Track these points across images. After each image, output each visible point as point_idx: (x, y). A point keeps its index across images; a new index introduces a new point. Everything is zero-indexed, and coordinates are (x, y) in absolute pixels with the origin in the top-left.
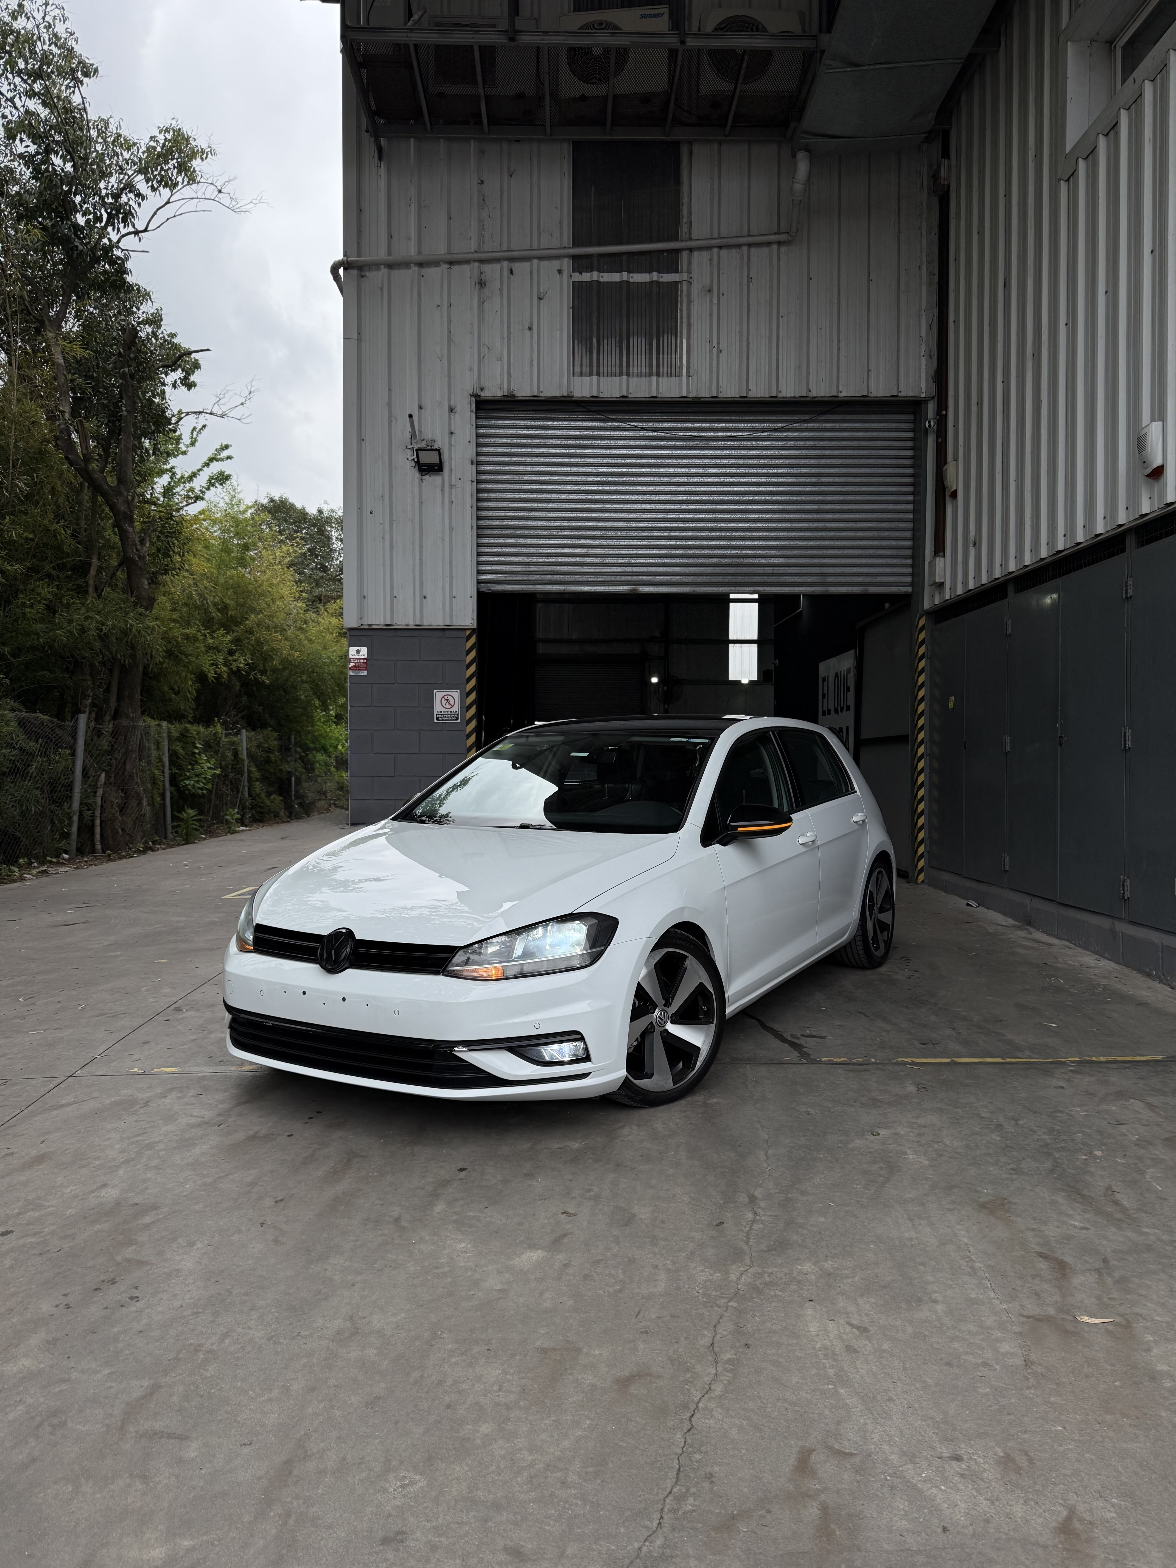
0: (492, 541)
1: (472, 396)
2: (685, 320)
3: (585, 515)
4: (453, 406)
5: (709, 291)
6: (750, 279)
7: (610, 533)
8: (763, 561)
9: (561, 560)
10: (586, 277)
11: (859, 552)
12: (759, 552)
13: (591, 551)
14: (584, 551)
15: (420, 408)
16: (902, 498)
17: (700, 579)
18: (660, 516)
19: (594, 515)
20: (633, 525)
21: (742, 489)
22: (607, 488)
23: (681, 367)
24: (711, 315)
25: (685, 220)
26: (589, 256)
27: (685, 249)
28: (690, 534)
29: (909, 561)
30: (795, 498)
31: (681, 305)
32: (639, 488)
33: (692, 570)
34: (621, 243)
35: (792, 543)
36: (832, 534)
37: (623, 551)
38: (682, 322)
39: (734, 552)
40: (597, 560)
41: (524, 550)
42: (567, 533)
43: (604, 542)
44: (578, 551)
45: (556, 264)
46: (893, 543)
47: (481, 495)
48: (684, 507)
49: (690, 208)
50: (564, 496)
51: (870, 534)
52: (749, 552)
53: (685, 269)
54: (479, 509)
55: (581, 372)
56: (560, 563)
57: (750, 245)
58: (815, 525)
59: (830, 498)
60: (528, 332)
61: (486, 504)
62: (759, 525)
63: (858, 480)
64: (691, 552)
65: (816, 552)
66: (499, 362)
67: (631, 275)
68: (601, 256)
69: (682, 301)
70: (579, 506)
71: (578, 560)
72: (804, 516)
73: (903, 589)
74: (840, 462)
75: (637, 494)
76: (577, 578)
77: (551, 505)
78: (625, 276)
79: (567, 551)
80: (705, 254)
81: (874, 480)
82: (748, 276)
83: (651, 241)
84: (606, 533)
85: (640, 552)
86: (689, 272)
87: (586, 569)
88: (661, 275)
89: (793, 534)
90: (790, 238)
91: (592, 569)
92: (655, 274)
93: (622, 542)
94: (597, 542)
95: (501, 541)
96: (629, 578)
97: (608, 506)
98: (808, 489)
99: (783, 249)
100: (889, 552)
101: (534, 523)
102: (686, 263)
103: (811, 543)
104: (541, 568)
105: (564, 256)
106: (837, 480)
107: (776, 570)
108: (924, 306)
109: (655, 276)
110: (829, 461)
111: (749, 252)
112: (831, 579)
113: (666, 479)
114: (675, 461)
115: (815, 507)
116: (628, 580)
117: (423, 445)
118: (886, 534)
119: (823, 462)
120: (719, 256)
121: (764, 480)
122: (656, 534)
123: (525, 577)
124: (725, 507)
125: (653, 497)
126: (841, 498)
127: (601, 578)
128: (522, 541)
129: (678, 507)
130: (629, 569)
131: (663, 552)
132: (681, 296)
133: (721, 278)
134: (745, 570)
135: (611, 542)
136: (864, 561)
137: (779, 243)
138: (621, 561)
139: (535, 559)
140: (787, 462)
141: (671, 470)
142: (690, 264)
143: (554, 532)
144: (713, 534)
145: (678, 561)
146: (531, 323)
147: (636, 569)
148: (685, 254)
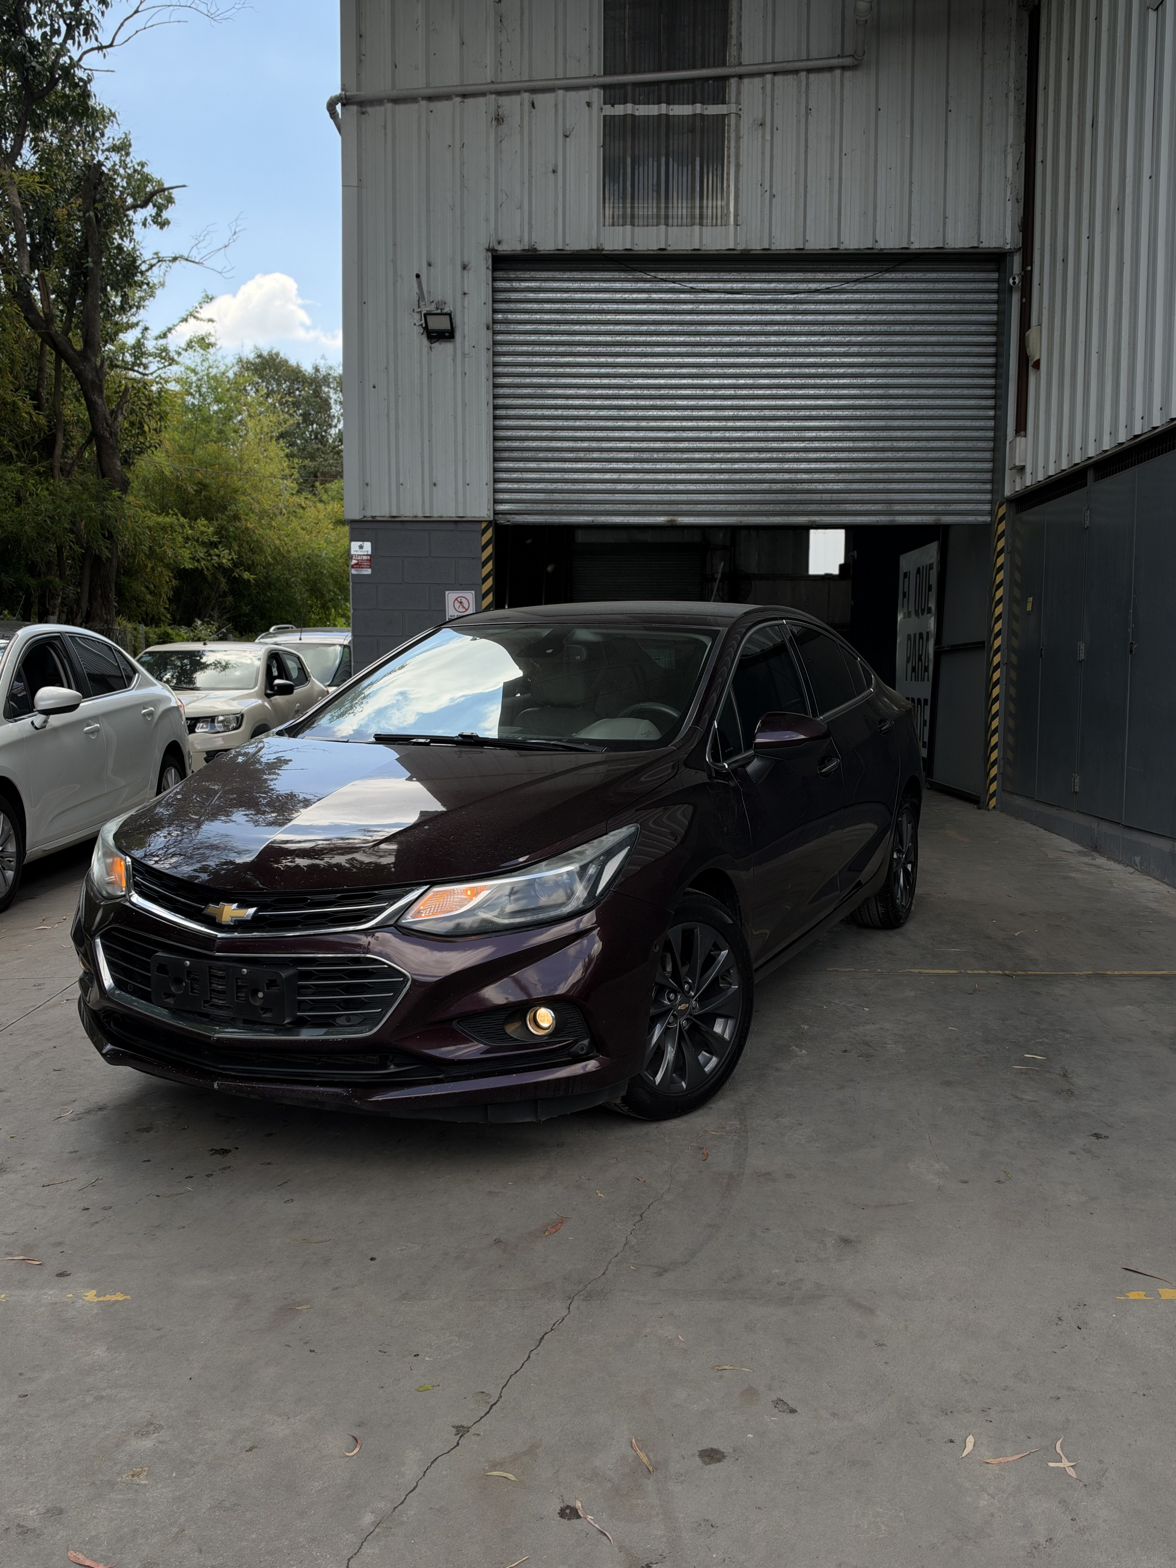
0: (511, 465)
1: (488, 250)
2: (733, 159)
3: (617, 434)
4: (466, 263)
5: (761, 125)
6: (808, 110)
7: (645, 455)
8: (820, 486)
9: (589, 486)
10: (619, 110)
11: (931, 476)
12: (816, 476)
13: (624, 476)
14: (615, 476)
15: (429, 265)
16: (981, 413)
17: (748, 508)
18: (703, 434)
19: (627, 434)
20: (672, 445)
21: (797, 402)
22: (642, 403)
23: (728, 215)
24: (763, 153)
25: (734, 41)
26: (623, 86)
27: (734, 76)
28: (737, 455)
29: (988, 487)
30: (858, 413)
31: (729, 141)
32: (679, 403)
33: (738, 497)
34: (660, 70)
35: (854, 466)
36: (900, 455)
37: (660, 476)
38: (729, 163)
39: (787, 476)
40: (630, 487)
41: (547, 476)
42: (596, 455)
43: (638, 466)
44: (608, 476)
45: (584, 95)
46: (970, 465)
47: (498, 412)
48: (730, 424)
49: (739, 27)
50: (593, 413)
51: (944, 455)
52: (805, 476)
53: (733, 100)
54: (495, 428)
55: (613, 222)
56: (588, 490)
57: (809, 71)
58: (881, 444)
59: (898, 413)
60: (551, 175)
61: (504, 423)
62: (816, 444)
63: (931, 392)
64: (737, 476)
65: (881, 476)
66: (519, 210)
67: (671, 107)
68: (636, 85)
69: (729, 137)
70: (610, 424)
71: (609, 486)
72: (868, 434)
73: (981, 519)
74: (910, 371)
75: (677, 409)
76: (608, 507)
77: (578, 423)
78: (663, 109)
79: (596, 476)
80: (757, 81)
81: (950, 392)
82: (807, 107)
83: (694, 68)
84: (642, 455)
85: (679, 477)
86: (738, 102)
87: (618, 497)
88: (705, 106)
89: (855, 455)
90: (856, 63)
91: (624, 497)
92: (698, 105)
93: (659, 466)
94: (630, 466)
95: (521, 465)
96: (666, 508)
97: (644, 424)
98: (874, 402)
99: (848, 74)
100: (966, 476)
101: (558, 444)
102: (735, 93)
103: (876, 465)
104: (567, 496)
105: (594, 87)
106: (907, 392)
107: (835, 496)
108: (1010, 141)
109: (698, 108)
110: (898, 370)
111: (807, 78)
112: (898, 507)
113: (710, 392)
114: (720, 371)
115: (882, 423)
116: (665, 509)
117: (432, 308)
118: (963, 455)
119: (891, 371)
120: (773, 84)
121: (822, 392)
122: (697, 455)
123: (548, 507)
124: (777, 424)
125: (695, 413)
126: (912, 413)
127: (634, 508)
128: (544, 465)
129: (723, 424)
130: (666, 497)
131: (705, 476)
132: (729, 132)
133: (775, 110)
134: (799, 497)
135: (646, 466)
136: (936, 486)
137: (844, 68)
138: (657, 487)
139: (560, 486)
140: (850, 371)
141: (716, 381)
142: (739, 93)
143: (581, 455)
144: (764, 455)
145: (722, 487)
146: (556, 165)
147: (674, 497)
148: (733, 82)
